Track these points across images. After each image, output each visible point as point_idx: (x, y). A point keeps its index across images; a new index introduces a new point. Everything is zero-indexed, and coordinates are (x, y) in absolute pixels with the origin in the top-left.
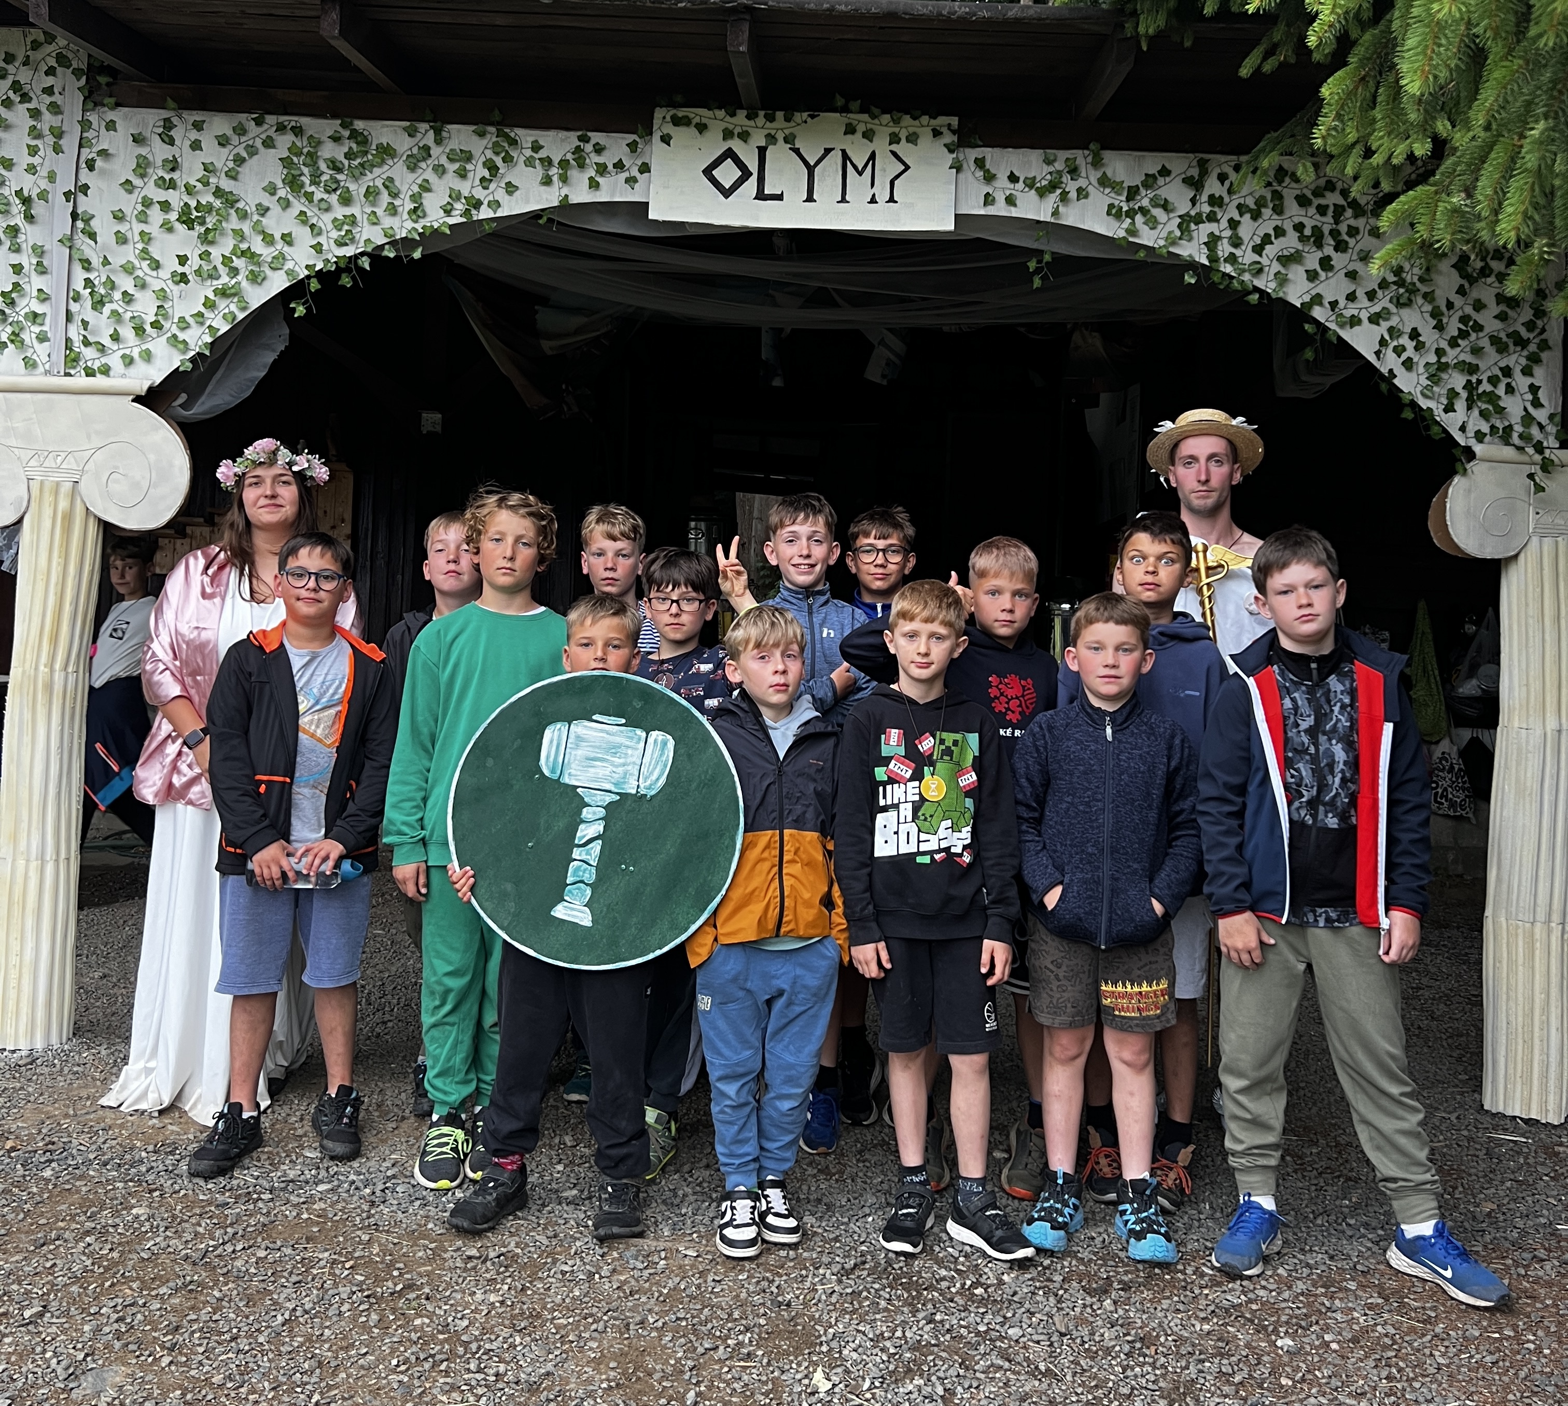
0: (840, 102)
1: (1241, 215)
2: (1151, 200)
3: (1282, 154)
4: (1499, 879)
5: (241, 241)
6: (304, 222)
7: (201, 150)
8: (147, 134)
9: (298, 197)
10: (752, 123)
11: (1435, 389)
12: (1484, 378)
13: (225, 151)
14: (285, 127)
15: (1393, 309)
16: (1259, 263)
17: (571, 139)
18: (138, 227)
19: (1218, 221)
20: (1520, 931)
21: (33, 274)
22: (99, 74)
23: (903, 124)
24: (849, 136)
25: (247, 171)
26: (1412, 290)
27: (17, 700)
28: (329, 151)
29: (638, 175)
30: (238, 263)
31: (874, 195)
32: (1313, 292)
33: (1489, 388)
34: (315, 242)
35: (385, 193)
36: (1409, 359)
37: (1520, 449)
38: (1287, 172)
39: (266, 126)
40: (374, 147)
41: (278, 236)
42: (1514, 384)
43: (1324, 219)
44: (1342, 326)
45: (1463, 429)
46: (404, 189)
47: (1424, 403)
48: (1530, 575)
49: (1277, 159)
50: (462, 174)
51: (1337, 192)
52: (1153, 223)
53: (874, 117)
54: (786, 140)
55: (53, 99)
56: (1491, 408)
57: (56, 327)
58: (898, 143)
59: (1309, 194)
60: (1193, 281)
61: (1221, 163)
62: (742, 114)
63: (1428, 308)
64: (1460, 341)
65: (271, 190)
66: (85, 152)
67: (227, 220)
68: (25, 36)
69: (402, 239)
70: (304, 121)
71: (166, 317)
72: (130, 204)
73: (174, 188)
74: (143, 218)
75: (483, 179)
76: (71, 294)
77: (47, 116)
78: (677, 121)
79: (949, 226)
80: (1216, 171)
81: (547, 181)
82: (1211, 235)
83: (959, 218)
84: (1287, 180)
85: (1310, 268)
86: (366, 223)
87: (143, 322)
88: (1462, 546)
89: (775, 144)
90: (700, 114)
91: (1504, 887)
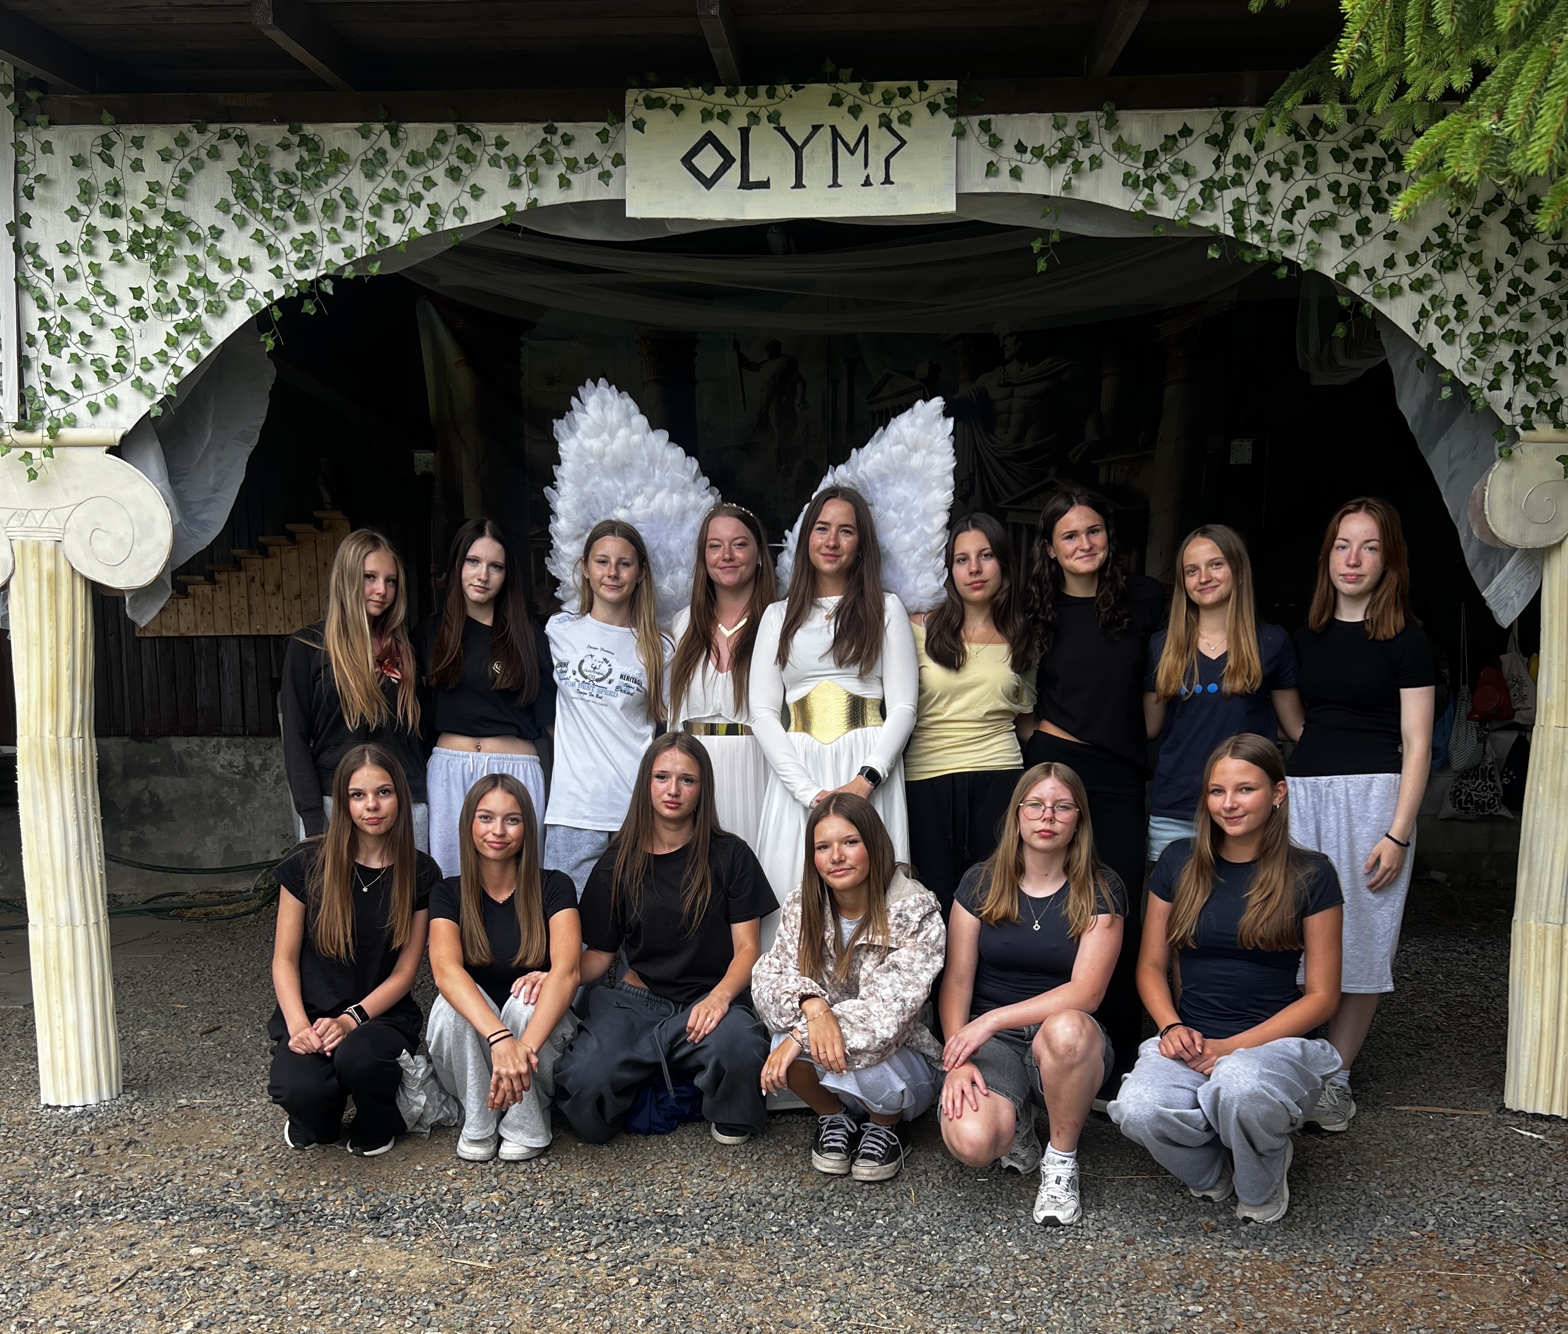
0: (828, 70)
1: (1271, 176)
2: (1171, 165)
4: (1528, 885)
5: (196, 269)
6: (261, 243)
7: (143, 171)
8: (86, 155)
9: (252, 214)
10: (732, 101)
11: (1481, 363)
12: (1534, 348)
13: (169, 167)
14: (229, 135)
15: (1435, 273)
16: (1290, 230)
17: (537, 131)
18: (86, 260)
19: (1244, 185)
20: (1549, 934)
22: (28, 89)
24: (837, 110)
25: (195, 188)
26: (1458, 252)
27: (27, 771)
28: (279, 161)
29: (611, 168)
31: (868, 177)
32: (1349, 261)
33: (1538, 358)
34: (274, 266)
35: (343, 205)
36: (1451, 331)
38: (1321, 123)
39: (209, 135)
40: (326, 154)
41: (235, 262)
42: (1566, 353)
43: (1362, 176)
44: (1378, 296)
45: (1508, 406)
46: (363, 200)
47: (1466, 380)
51: (1377, 144)
52: (1172, 192)
53: (862, 86)
54: (770, 119)
56: (1540, 381)
57: (9, 376)
59: (1345, 146)
60: (1216, 256)
61: (1247, 116)
63: (1474, 271)
64: (1509, 308)
65: (224, 207)
66: (22, 177)
67: (179, 245)
69: (362, 257)
70: (251, 129)
71: (127, 357)
72: (74, 233)
73: (120, 215)
74: (89, 249)
76: (25, 339)
78: (650, 104)
79: (950, 207)
80: (1245, 126)
81: (516, 183)
82: (1237, 201)
83: (961, 198)
84: (1322, 132)
85: (1346, 232)
86: (326, 242)
87: (105, 366)
88: (1500, 536)
89: (758, 124)
90: (675, 94)
91: (1535, 890)
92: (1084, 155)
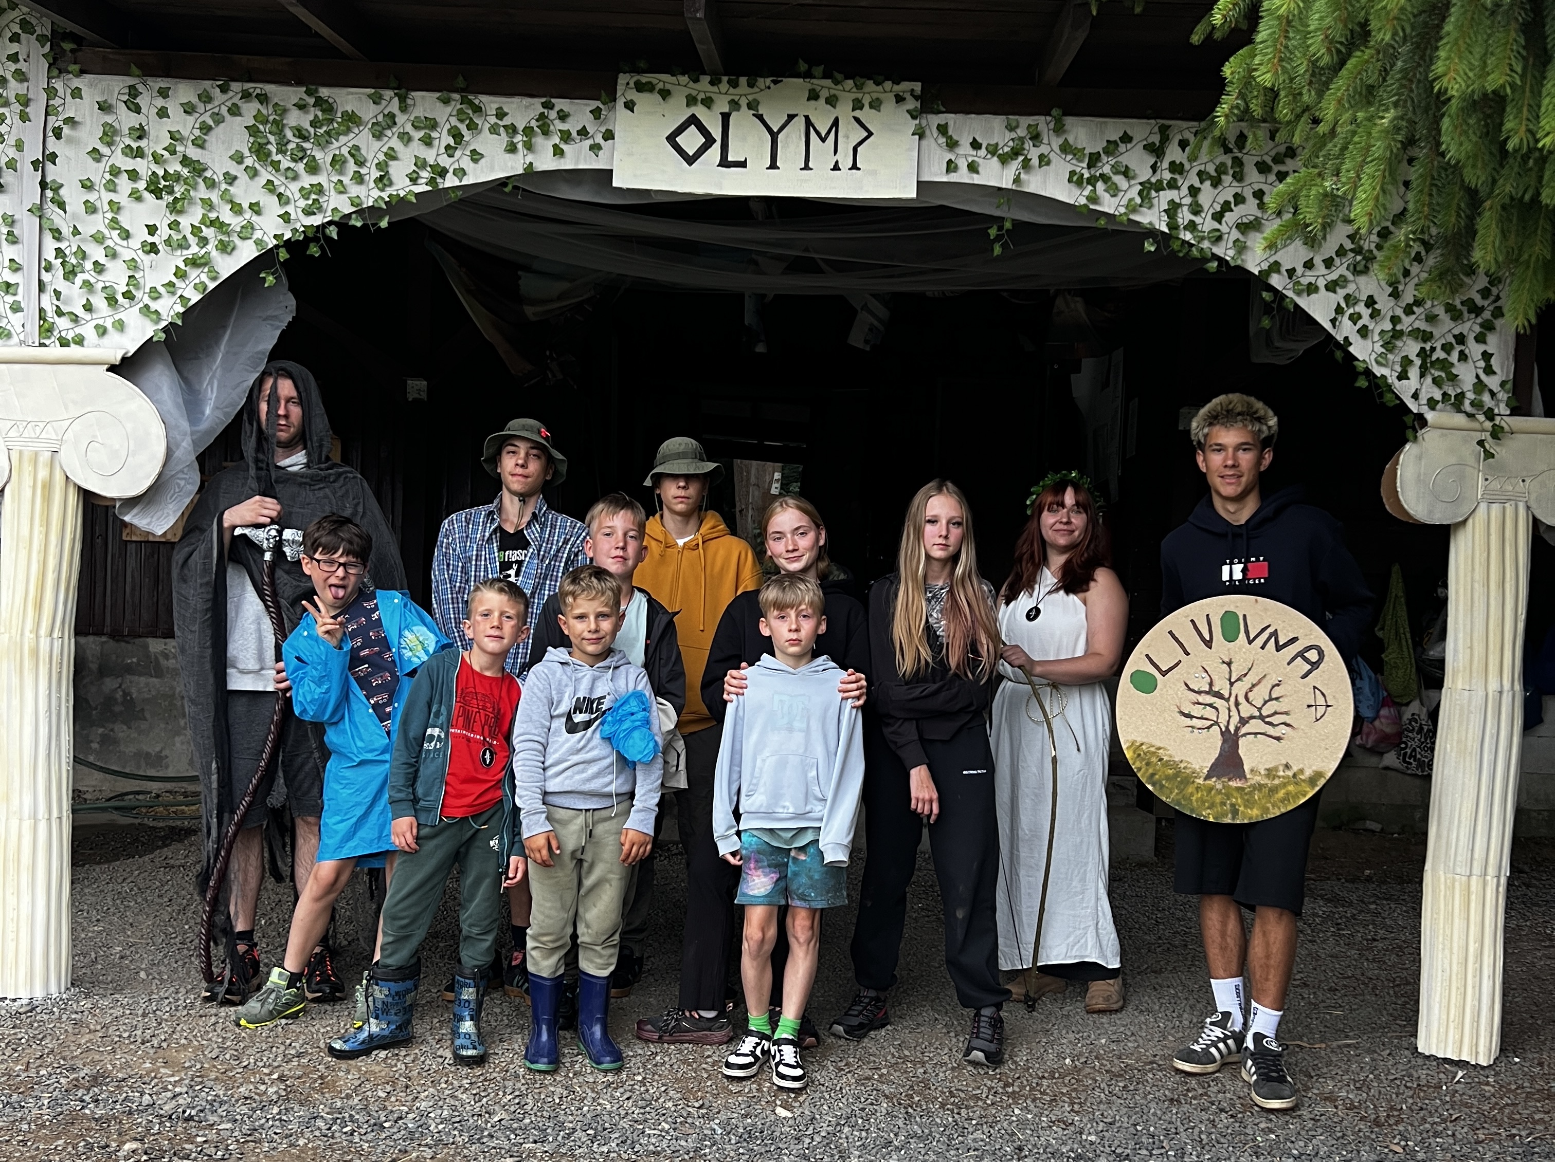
0: (803, 67)
1: (1201, 183)
2: (1113, 167)
4: (1438, 835)
5: (209, 211)
6: (272, 191)
7: (168, 117)
8: (113, 102)
9: (264, 166)
10: (715, 89)
11: (1389, 356)
12: (1438, 345)
13: (190, 119)
14: (250, 95)
15: (1350, 276)
16: (1218, 230)
17: (535, 106)
18: (107, 196)
19: (1178, 188)
20: (1457, 885)
21: (4, 243)
22: (63, 40)
23: (866, 90)
24: (813, 102)
25: (214, 139)
26: (1369, 258)
28: (295, 118)
29: (602, 142)
30: (208, 232)
31: (837, 162)
32: (1272, 260)
33: (1442, 355)
34: (282, 212)
35: (351, 161)
36: (1365, 327)
37: (1471, 416)
39: (231, 94)
40: (339, 115)
41: (246, 206)
42: (1467, 351)
44: (1299, 293)
45: (1415, 396)
46: (370, 157)
47: (1378, 371)
48: (1477, 541)
52: (1114, 191)
53: (837, 83)
54: (750, 106)
55: (18, 66)
56: (1443, 375)
57: (29, 297)
58: (861, 108)
59: (1268, 160)
60: (1153, 249)
61: (1183, 129)
62: (706, 79)
63: (1384, 275)
64: (1415, 309)
65: (238, 158)
66: (52, 120)
67: (195, 189)
69: (369, 208)
70: (269, 88)
71: (137, 286)
72: (98, 173)
73: (142, 157)
74: (111, 187)
75: (448, 147)
76: (43, 264)
77: (12, 84)
78: (641, 88)
79: (911, 193)
80: (1177, 137)
81: (512, 149)
82: (1172, 202)
83: (922, 185)
85: (1269, 235)
86: (333, 192)
87: (115, 292)
88: (1412, 512)
89: (738, 110)
90: (663, 79)
91: (1444, 841)
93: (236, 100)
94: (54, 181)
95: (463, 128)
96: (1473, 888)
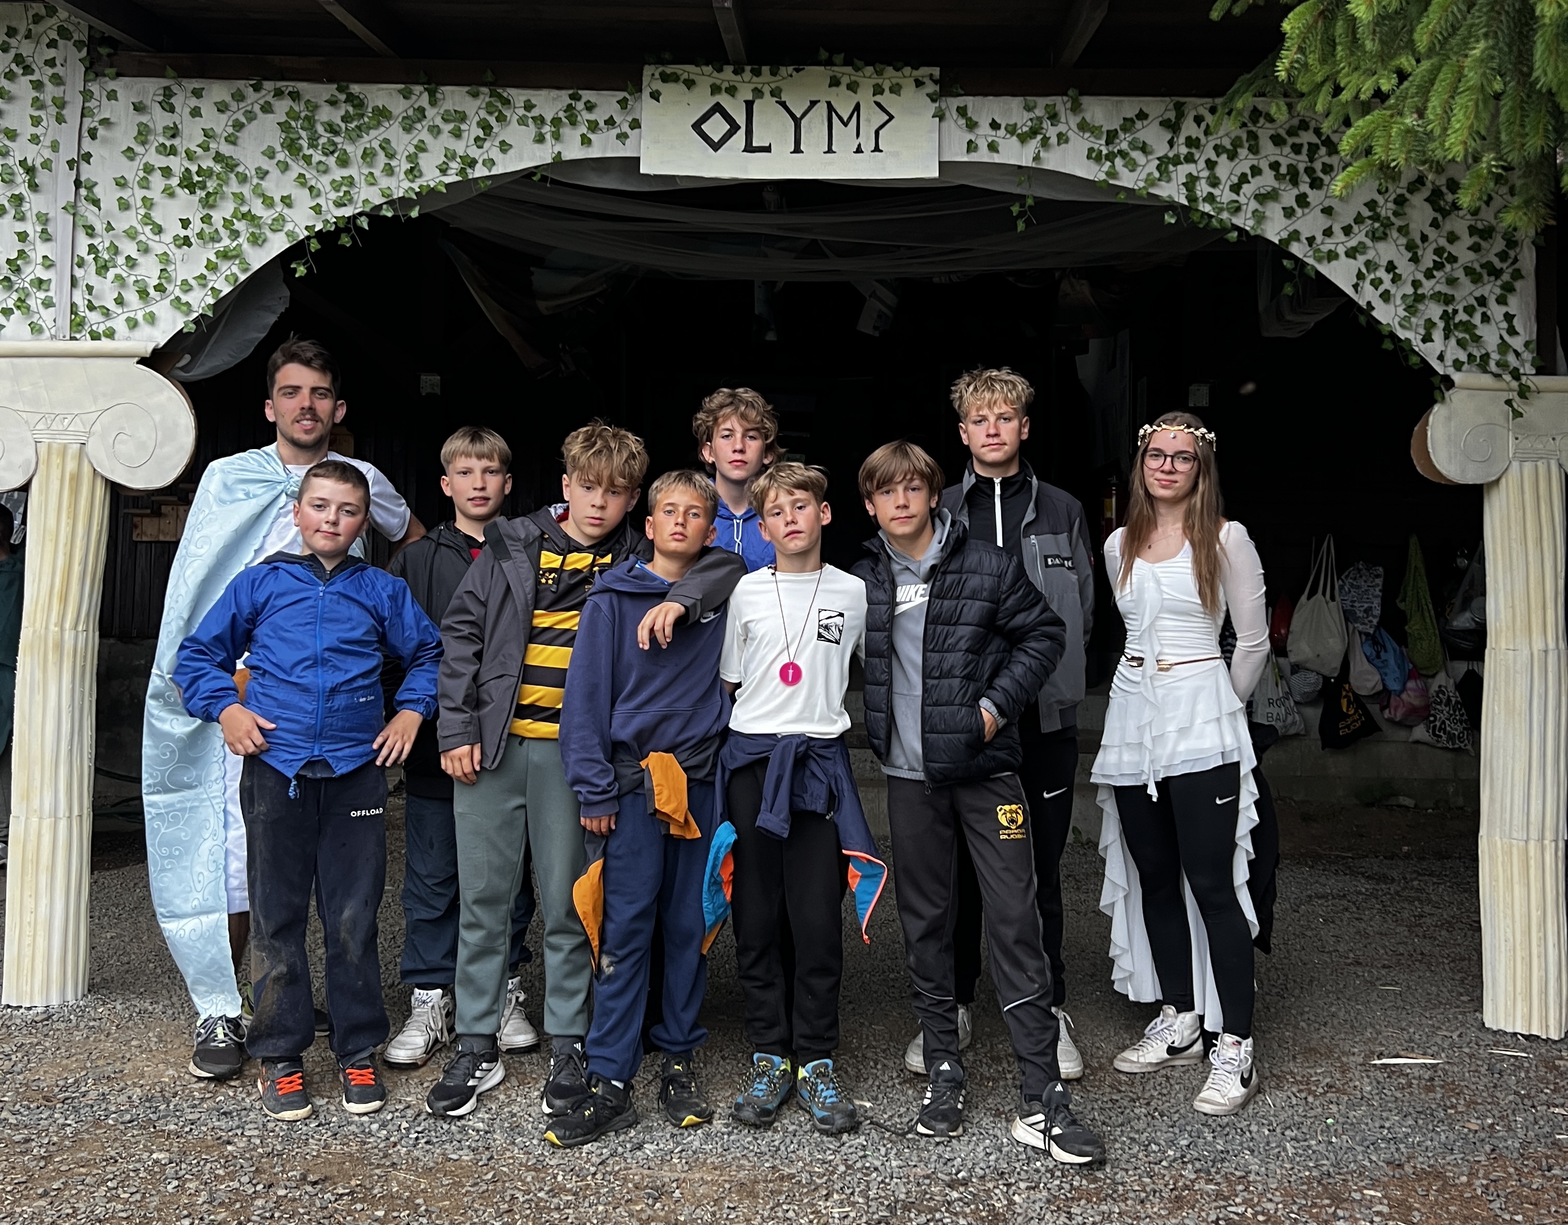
0: (824, 55)
1: (1218, 156)
2: (1130, 143)
3: (1255, 96)
4: (1492, 800)
5: (241, 205)
6: (303, 185)
7: (201, 116)
8: (147, 102)
9: (296, 161)
10: (739, 78)
11: (1413, 320)
12: (1460, 308)
13: (224, 117)
14: (283, 92)
15: (1368, 242)
16: (1237, 201)
17: (563, 98)
18: (140, 193)
19: (1195, 162)
20: (1515, 850)
21: (38, 240)
22: (100, 45)
23: (886, 75)
24: (834, 88)
25: (246, 136)
26: (1387, 224)
27: (28, 660)
28: (326, 114)
29: (629, 131)
30: (239, 225)
31: (859, 145)
32: (1291, 229)
33: (1465, 317)
34: (314, 204)
35: (381, 154)
36: (1387, 292)
37: (1497, 376)
38: (1260, 113)
39: (263, 92)
40: (370, 110)
41: (277, 199)
42: (1489, 313)
43: (1299, 158)
44: (1319, 260)
45: (1441, 358)
46: (400, 150)
47: (1402, 334)
48: (1512, 500)
49: (1250, 99)
50: (457, 134)
51: (1311, 131)
52: (1132, 166)
53: (857, 69)
54: (773, 94)
55: (55, 70)
56: (1467, 337)
57: (61, 292)
58: (882, 92)
59: (1282, 132)
60: (1173, 221)
61: (1198, 105)
62: (729, 69)
63: (1403, 241)
64: (1435, 273)
65: (270, 154)
66: (87, 121)
67: (227, 184)
68: (26, 10)
69: (399, 198)
70: (302, 86)
71: (169, 279)
72: (132, 171)
73: (175, 155)
74: (145, 184)
75: (477, 139)
76: (76, 260)
77: (49, 87)
78: (665, 78)
79: (933, 172)
80: (1193, 114)
81: (540, 139)
82: (1190, 175)
83: (943, 165)
84: (1262, 121)
85: (1287, 205)
86: (363, 184)
87: (146, 285)
88: (1444, 472)
89: (762, 98)
90: (688, 70)
91: (1498, 806)
92: (1052, 132)
93: (269, 98)
94: (88, 179)
95: (492, 120)
96: (1532, 853)
